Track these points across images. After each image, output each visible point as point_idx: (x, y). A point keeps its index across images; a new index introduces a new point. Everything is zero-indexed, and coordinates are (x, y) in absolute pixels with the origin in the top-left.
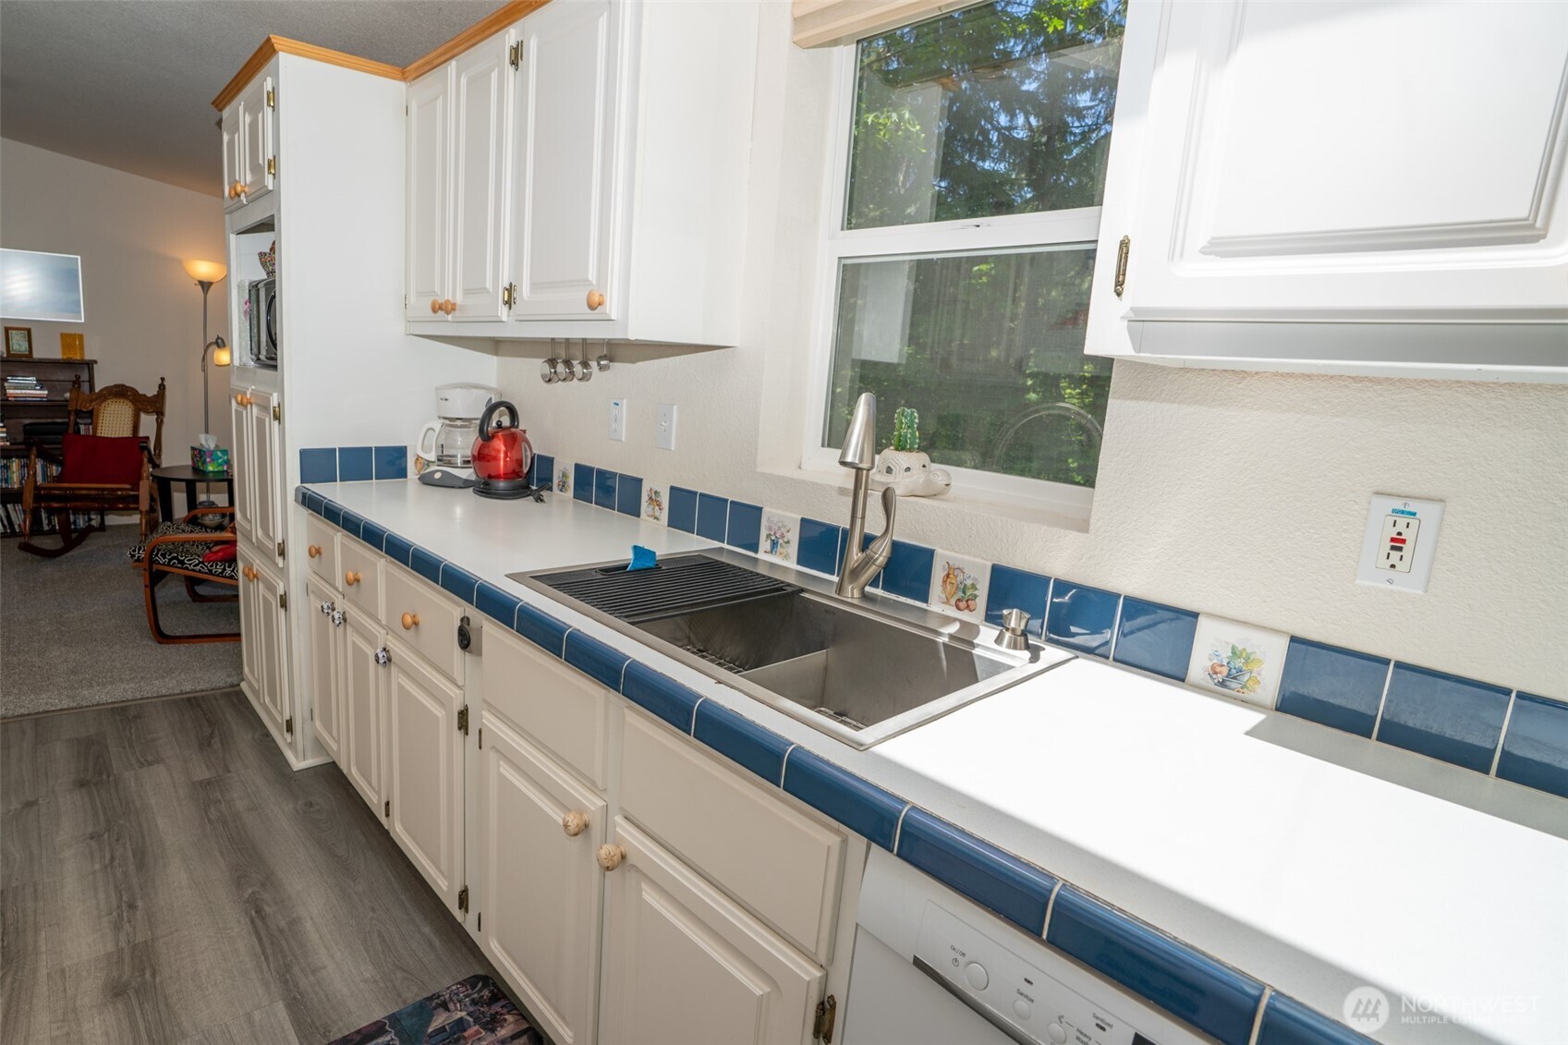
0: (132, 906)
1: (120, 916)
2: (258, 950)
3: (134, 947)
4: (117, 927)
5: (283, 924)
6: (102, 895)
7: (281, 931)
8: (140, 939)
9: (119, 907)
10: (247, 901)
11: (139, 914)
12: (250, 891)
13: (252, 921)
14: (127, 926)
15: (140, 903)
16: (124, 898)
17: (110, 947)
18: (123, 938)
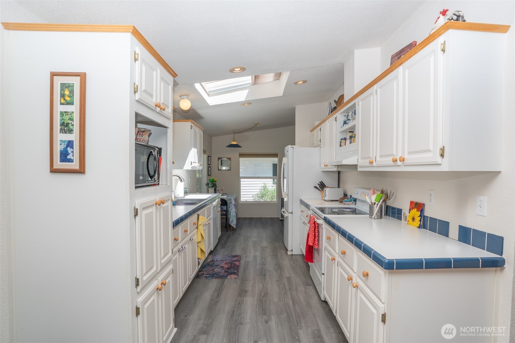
0: (239, 304)
1: (241, 302)
2: (223, 290)
3: (241, 297)
4: (243, 301)
5: (216, 292)
6: (243, 308)
7: (217, 292)
8: (240, 298)
9: (241, 304)
10: (218, 298)
11: (238, 302)
12: (217, 299)
13: (220, 294)
14: (241, 300)
15: (237, 304)
16: (239, 306)
17: (245, 298)
18: (242, 299)
